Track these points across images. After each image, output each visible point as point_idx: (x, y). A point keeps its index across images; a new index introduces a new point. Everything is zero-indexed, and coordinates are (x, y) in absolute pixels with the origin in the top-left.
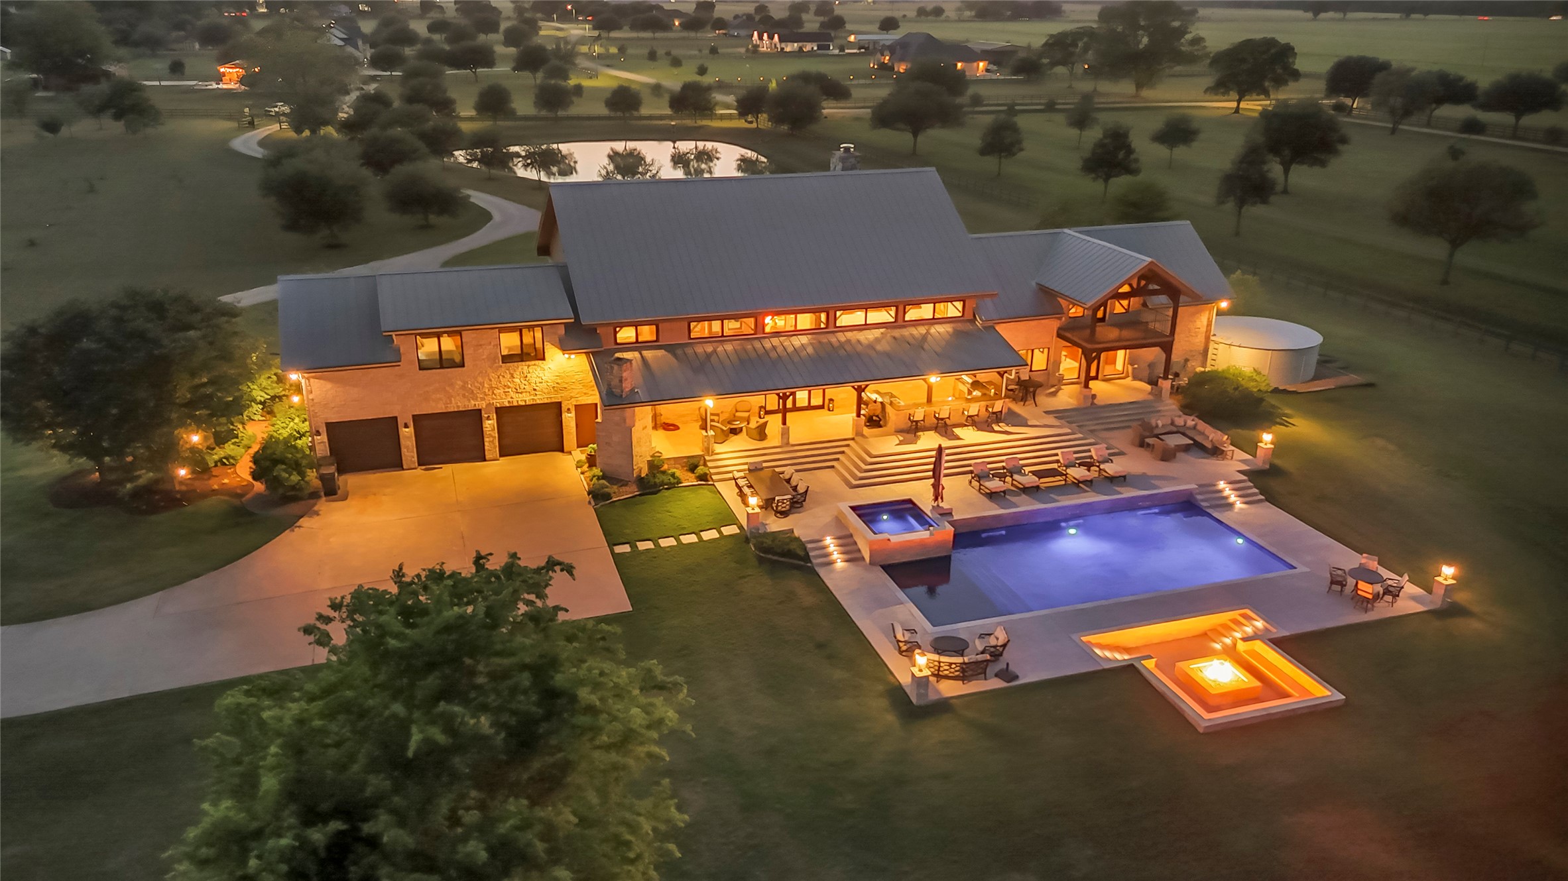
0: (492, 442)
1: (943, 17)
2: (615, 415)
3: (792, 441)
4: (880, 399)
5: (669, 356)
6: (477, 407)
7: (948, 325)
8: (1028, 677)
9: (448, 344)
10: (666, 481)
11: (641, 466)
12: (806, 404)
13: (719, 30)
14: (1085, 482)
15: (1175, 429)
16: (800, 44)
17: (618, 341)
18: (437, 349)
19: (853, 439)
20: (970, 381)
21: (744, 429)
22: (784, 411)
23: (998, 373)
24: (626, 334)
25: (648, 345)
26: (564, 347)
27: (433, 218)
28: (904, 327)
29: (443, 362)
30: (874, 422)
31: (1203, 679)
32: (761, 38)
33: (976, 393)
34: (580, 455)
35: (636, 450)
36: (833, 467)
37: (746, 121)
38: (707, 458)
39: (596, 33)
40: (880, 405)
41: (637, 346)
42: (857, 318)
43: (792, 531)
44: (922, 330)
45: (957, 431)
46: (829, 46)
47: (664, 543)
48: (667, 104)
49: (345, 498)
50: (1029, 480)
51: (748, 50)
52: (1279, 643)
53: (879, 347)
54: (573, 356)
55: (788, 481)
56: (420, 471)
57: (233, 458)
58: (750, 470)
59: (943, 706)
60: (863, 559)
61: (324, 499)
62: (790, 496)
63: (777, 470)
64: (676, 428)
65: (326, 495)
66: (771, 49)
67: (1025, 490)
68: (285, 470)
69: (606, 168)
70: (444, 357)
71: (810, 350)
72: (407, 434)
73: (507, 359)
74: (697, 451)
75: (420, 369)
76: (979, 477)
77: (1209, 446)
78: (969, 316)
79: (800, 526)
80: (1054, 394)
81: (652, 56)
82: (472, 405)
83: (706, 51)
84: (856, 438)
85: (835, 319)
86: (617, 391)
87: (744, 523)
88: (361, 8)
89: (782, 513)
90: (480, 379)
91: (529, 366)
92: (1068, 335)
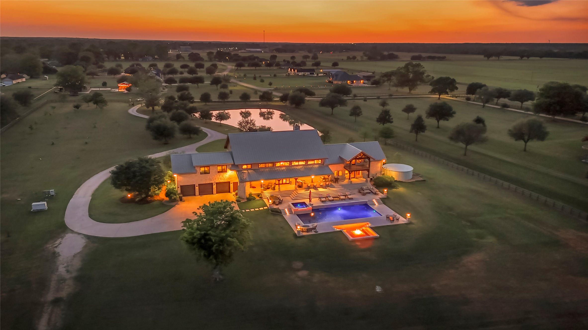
0: (215, 190)
1: (356, 59)
2: (242, 184)
3: (281, 190)
4: (301, 182)
5: (254, 171)
6: (212, 183)
7: (317, 165)
8: (320, 232)
9: (206, 169)
10: (252, 198)
11: (247, 195)
12: (285, 183)
13: (278, 66)
14: (343, 199)
15: (368, 189)
16: (304, 73)
17: (243, 168)
18: (204, 170)
19: (295, 190)
20: (323, 178)
21: (270, 188)
22: (279, 184)
23: (328, 176)
24: (245, 167)
25: (250, 169)
26: (231, 170)
27: (192, 136)
28: (307, 165)
29: (205, 173)
30: (300, 187)
31: (354, 233)
32: (291, 70)
33: (324, 180)
34: (234, 193)
35: (246, 192)
36: (290, 196)
37: (283, 102)
38: (262, 194)
39: (236, 68)
40: (301, 183)
41: (247, 169)
42: (296, 163)
43: (279, 208)
44: (311, 166)
45: (318, 189)
46: (314, 73)
47: (251, 210)
48: (259, 98)
49: (184, 201)
50: (331, 198)
51: (286, 75)
52: (371, 228)
53: (301, 170)
54: (233, 171)
55: (279, 198)
56: (199, 196)
57: (158, 194)
58: (271, 196)
59: (303, 237)
60: (293, 213)
61: (180, 202)
62: (278, 201)
63: (277, 196)
64: (255, 188)
65: (180, 200)
66: (294, 74)
67: (330, 201)
68: (173, 195)
69: (240, 122)
70: (206, 172)
71: (285, 170)
72: (197, 188)
73: (218, 172)
74: (259, 192)
75: (201, 174)
76: (320, 198)
77: (374, 192)
78: (322, 163)
79: (280, 207)
80: (343, 181)
81: (255, 78)
82: (211, 182)
83: (273, 75)
84: (296, 190)
85: (292, 164)
86: (242, 179)
87: (269, 206)
88: (155, 57)
89: (277, 204)
90: (213, 176)
91: (223, 174)
92: (346, 168)
